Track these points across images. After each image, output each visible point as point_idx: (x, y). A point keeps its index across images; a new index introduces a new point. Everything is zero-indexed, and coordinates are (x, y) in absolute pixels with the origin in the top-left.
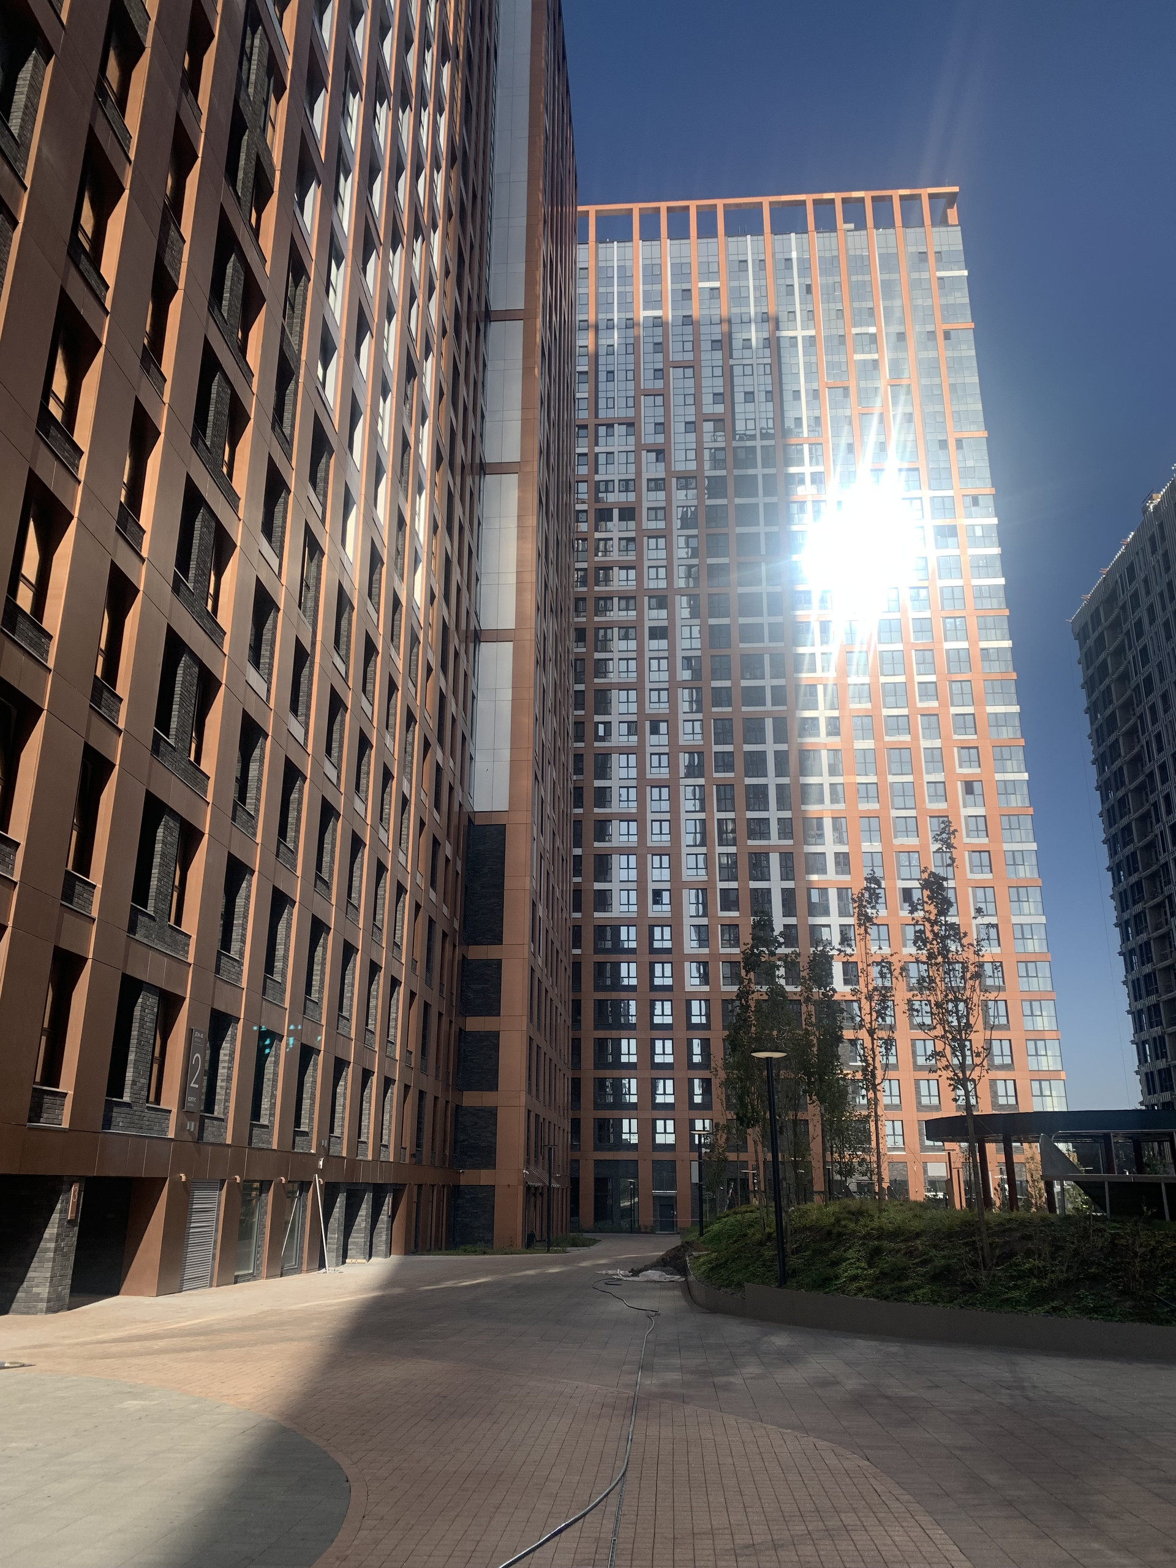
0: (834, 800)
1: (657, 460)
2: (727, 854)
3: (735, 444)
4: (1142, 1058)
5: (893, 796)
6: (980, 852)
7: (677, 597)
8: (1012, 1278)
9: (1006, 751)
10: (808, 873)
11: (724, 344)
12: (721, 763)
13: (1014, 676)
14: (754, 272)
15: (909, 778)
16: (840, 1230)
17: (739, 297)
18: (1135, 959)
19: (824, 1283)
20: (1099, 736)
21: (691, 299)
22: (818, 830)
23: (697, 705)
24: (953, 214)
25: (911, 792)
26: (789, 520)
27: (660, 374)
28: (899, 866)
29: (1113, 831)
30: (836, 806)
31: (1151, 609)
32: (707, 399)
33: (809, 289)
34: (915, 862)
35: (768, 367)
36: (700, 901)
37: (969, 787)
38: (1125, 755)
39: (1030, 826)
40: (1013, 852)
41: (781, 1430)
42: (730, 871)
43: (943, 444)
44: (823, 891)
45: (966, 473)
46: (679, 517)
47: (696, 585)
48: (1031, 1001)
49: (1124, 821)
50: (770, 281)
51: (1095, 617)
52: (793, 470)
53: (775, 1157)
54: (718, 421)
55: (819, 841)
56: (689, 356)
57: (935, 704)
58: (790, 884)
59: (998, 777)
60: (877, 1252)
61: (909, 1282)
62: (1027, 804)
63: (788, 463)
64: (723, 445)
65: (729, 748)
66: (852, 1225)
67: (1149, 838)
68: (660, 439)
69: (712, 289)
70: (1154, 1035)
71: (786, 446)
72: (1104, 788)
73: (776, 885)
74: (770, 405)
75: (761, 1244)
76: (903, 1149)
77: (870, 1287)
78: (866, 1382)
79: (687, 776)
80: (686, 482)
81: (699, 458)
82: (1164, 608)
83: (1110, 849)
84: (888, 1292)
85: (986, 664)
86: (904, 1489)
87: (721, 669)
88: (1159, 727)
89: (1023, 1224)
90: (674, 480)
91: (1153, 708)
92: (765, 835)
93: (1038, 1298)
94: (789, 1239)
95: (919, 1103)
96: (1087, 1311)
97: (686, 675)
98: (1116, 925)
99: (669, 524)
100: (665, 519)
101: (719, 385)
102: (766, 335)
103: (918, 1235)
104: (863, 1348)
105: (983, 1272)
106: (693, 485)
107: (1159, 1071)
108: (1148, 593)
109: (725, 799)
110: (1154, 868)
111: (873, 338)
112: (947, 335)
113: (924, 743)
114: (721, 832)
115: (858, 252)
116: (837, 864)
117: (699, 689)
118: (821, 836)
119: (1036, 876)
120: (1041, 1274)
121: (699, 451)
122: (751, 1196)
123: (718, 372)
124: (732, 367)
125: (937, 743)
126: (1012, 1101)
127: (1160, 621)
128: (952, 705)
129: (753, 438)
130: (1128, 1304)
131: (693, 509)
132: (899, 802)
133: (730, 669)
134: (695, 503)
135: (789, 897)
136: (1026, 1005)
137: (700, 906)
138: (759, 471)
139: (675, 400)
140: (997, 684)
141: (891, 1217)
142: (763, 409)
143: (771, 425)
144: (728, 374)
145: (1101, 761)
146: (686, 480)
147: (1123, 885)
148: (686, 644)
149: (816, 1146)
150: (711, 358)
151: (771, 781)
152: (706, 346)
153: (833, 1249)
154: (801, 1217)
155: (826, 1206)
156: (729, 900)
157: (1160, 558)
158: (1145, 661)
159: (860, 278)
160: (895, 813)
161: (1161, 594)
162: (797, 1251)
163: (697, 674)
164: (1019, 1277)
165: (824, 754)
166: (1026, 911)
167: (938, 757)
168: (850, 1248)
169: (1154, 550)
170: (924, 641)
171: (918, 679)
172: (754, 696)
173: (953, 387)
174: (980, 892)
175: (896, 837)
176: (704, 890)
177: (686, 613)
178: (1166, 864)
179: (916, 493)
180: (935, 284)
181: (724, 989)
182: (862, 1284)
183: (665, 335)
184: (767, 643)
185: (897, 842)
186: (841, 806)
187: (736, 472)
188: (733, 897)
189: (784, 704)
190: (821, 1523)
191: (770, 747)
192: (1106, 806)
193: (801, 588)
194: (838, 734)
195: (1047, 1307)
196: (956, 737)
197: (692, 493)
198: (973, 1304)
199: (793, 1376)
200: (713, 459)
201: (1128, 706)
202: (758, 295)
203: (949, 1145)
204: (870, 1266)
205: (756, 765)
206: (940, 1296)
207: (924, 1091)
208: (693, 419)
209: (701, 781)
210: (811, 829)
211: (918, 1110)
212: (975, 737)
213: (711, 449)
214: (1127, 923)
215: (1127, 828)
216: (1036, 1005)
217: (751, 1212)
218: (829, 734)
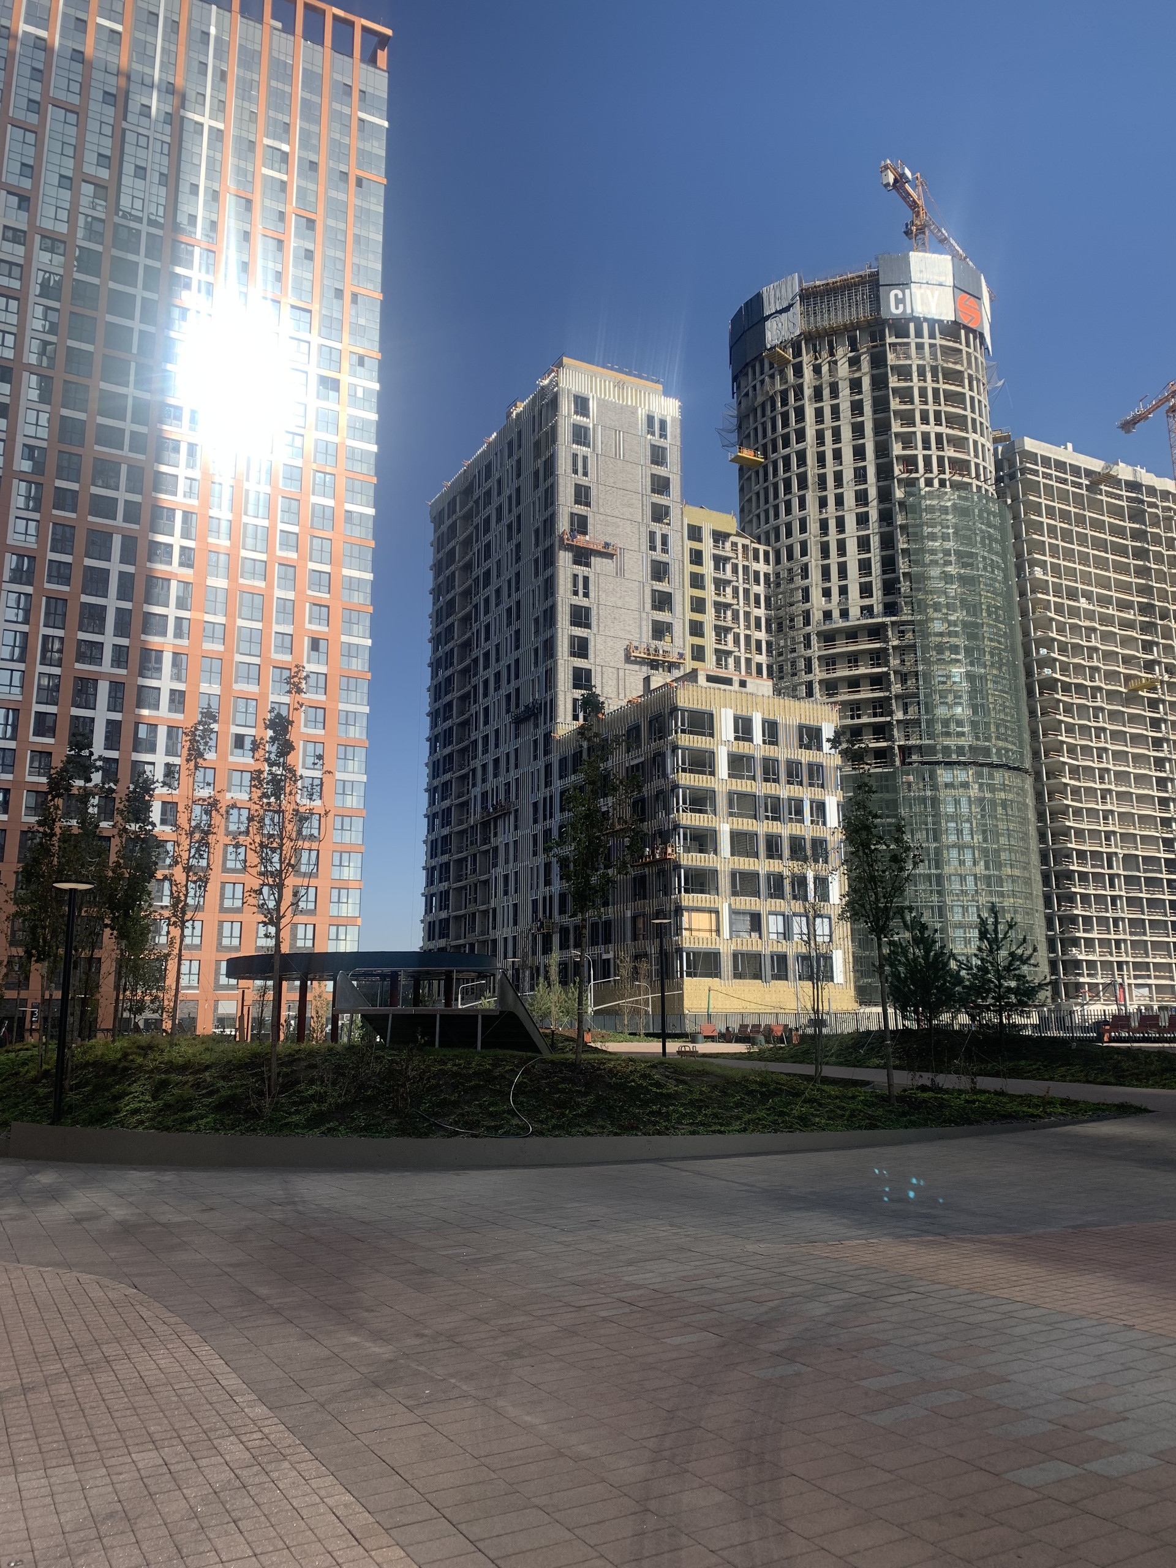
0: (178, 634)
1: (19, 208)
2: (49, 675)
3: (117, 219)
4: (428, 909)
5: (239, 640)
6: (316, 708)
7: (25, 374)
8: (294, 1104)
9: (354, 615)
10: (139, 706)
11: (119, 100)
12: (55, 574)
13: (373, 544)
14: (164, 31)
15: (258, 625)
16: (126, 1064)
17: (144, 53)
18: (437, 821)
19: (101, 1118)
20: (439, 616)
21: (85, 32)
22: (156, 663)
23: (35, 503)
24: (382, 56)
25: (259, 640)
26: (168, 326)
27: (34, 106)
28: (236, 711)
29: (437, 705)
30: (179, 642)
31: (499, 510)
32: (91, 157)
33: (223, 76)
34: (251, 710)
35: (166, 146)
36: (10, 722)
37: (315, 644)
38: (458, 639)
39: (366, 690)
40: (347, 712)
41: (41, 1269)
42: (50, 694)
43: (339, 294)
44: (153, 728)
45: (358, 331)
46: (39, 281)
47: (51, 366)
48: (341, 853)
49: (448, 698)
50: (182, 49)
51: (452, 504)
52: (179, 270)
53: (65, 994)
54: (100, 187)
55: (155, 675)
56: (75, 100)
57: (294, 555)
58: (117, 716)
59: (344, 638)
60: (164, 1085)
61: (194, 1112)
62: (366, 669)
63: (176, 261)
64: (103, 216)
65: (67, 559)
66: (140, 1060)
67: (466, 716)
68: (27, 184)
69: (113, 31)
70: (442, 889)
71: (176, 242)
72: (436, 665)
73: (101, 715)
74: (163, 191)
75: (35, 1081)
76: (197, 988)
77: (152, 1119)
78: (137, 1211)
79: (11, 581)
80: (53, 245)
81: (72, 221)
82: (510, 511)
83: (432, 722)
84: (170, 1124)
85: (348, 526)
86: (172, 1312)
87: (69, 468)
88: (490, 618)
89: (312, 1053)
90: (38, 238)
91: (487, 600)
92: (97, 660)
93: (316, 1121)
94: (69, 1075)
95: (220, 943)
96: (358, 1130)
97: (26, 466)
98: (426, 790)
99: (25, 286)
100: (21, 279)
101: (107, 146)
102: (169, 109)
103: (207, 1068)
104: (138, 1180)
105: (268, 1100)
106: (61, 251)
107: (441, 921)
108: (499, 494)
109: (55, 614)
110: (466, 743)
111: (285, 157)
112: (359, 182)
113: (278, 593)
114: (44, 650)
115: (282, 58)
116: (172, 701)
117: (39, 485)
118: (159, 670)
119: (364, 737)
120: (320, 1098)
121: (73, 212)
122: (27, 1034)
123: (107, 130)
124: (124, 130)
125: (291, 595)
126: (309, 944)
127: (505, 521)
128: (311, 560)
129: (139, 220)
130: (394, 1122)
131: (57, 278)
132: (245, 647)
133: (79, 471)
134: (61, 271)
135: (114, 731)
136: (337, 856)
137: (9, 728)
138: (142, 260)
139: (51, 145)
140: (356, 549)
141: (184, 1050)
142: (154, 191)
143: (161, 213)
144: (120, 138)
145: (437, 641)
146: (52, 242)
147: (438, 756)
148: (30, 430)
149: (107, 984)
150: (100, 112)
151: (112, 603)
152: (96, 95)
153: (117, 1084)
154: (84, 1053)
155: (113, 1041)
156: (44, 725)
157: (514, 463)
158: (488, 556)
159: (280, 86)
160: (238, 658)
161: (510, 497)
162: (78, 1086)
163: (39, 468)
164: (301, 1103)
165: (174, 584)
166: (350, 769)
167: (289, 609)
168: (135, 1082)
169: (510, 455)
170: (293, 489)
171: (281, 526)
172: (105, 507)
173: (357, 238)
174: (311, 746)
175: (236, 682)
176: (16, 711)
177: (34, 395)
178: (476, 741)
179: (305, 336)
180: (355, 124)
181: (25, 819)
182: (144, 1116)
183: (48, 64)
184: (126, 452)
185: (236, 687)
186: (185, 642)
187: (115, 252)
188: (49, 722)
189: (137, 522)
190: (79, 1359)
191: (115, 567)
192: (435, 682)
193: (171, 401)
194: (191, 566)
195: (323, 1129)
196: (309, 592)
197: (58, 259)
198: (255, 1130)
199: (56, 1213)
200: (89, 227)
201: (467, 594)
202: (166, 60)
203: (243, 983)
204: (155, 1098)
205: (97, 581)
206: (222, 1124)
207: (226, 931)
208: (70, 174)
209: (29, 590)
210: (148, 661)
211: (218, 950)
212: (328, 596)
213: (87, 216)
214: (435, 789)
215: (449, 705)
216: (345, 856)
217: (27, 1049)
218: (181, 564)
